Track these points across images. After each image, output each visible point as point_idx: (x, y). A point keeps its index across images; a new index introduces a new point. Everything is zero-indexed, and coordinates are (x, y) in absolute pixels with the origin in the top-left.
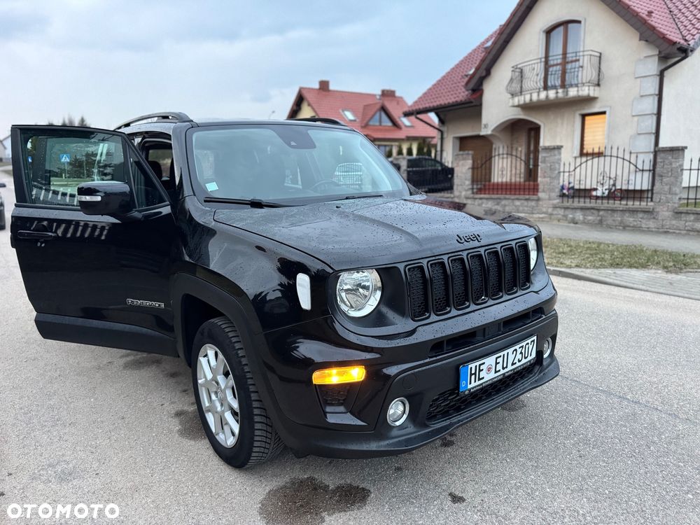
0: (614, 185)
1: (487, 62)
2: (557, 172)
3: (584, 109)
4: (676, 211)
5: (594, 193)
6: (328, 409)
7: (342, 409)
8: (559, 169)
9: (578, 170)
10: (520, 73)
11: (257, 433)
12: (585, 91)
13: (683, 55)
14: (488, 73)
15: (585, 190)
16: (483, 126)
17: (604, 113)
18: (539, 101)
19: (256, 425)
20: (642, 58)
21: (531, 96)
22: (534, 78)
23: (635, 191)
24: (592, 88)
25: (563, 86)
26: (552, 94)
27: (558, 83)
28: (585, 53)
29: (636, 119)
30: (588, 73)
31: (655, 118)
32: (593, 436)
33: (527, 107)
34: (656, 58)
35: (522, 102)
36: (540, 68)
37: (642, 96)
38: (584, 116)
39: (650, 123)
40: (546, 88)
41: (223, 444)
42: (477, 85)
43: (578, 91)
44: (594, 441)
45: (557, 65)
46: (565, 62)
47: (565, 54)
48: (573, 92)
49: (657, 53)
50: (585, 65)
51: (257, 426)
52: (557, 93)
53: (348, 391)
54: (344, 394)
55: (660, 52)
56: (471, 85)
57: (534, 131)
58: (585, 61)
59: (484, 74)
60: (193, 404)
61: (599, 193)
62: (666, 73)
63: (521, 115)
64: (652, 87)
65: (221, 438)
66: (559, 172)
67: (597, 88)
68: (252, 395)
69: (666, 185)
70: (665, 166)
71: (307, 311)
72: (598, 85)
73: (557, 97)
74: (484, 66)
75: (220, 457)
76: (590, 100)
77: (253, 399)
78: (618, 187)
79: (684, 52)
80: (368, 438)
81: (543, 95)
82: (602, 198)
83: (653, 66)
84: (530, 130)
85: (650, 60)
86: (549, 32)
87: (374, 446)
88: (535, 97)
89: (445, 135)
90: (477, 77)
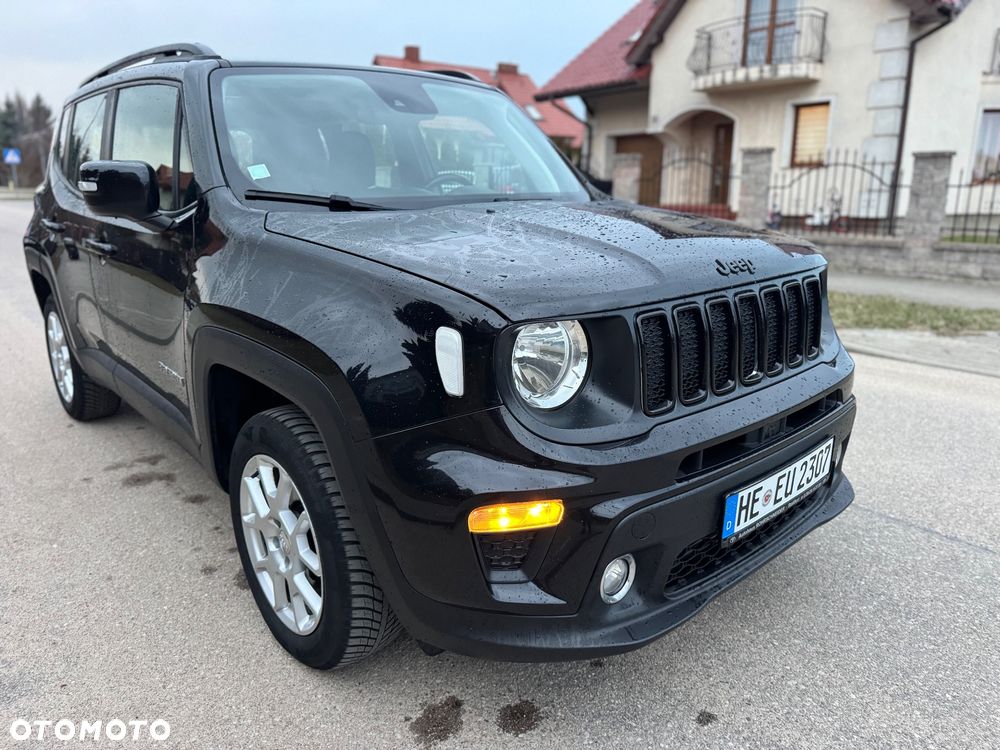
0: (838, 211)
1: (660, 21)
2: (764, 188)
3: (799, 97)
4: (936, 246)
5: (809, 222)
6: (496, 576)
7: (519, 575)
8: (768, 181)
9: (795, 186)
10: (707, 41)
11: (356, 614)
12: (802, 70)
13: (945, 19)
14: (660, 39)
15: (797, 218)
16: (650, 119)
17: (826, 104)
18: (735, 83)
19: (355, 600)
20: (885, 22)
22: (728, 49)
23: (867, 220)
24: (812, 66)
25: (769, 61)
26: (754, 73)
27: (762, 57)
28: (805, 12)
29: (872, 113)
30: (806, 43)
31: (899, 112)
32: (902, 597)
33: (717, 93)
34: (907, 23)
35: (709, 84)
36: (738, 32)
37: (883, 79)
38: (798, 108)
39: (892, 120)
40: (744, 63)
41: (292, 627)
42: (643, 57)
43: (792, 69)
44: (906, 606)
45: (761, 29)
46: (773, 26)
47: (774, 12)
48: (784, 71)
49: (908, 15)
50: (804, 30)
51: (357, 603)
52: (761, 71)
53: (532, 543)
54: (524, 548)
55: (912, 14)
56: (636, 57)
57: (724, 129)
58: (803, 24)
59: (654, 40)
60: (232, 551)
61: (817, 221)
62: (920, 47)
63: (705, 104)
64: (897, 65)
65: (287, 615)
66: (768, 189)
67: (819, 66)
68: (348, 548)
69: (924, 207)
70: (924, 181)
71: (455, 398)
72: (821, 61)
73: (762, 77)
74: (655, 28)
75: (284, 647)
76: (807, 83)
77: (348, 555)
78: (844, 213)
79: (947, 15)
80: (566, 627)
81: (741, 74)
82: (821, 228)
83: (900, 35)
84: (718, 127)
85: (896, 26)
87: (576, 641)
88: (729, 78)
89: (595, 132)
90: (644, 44)
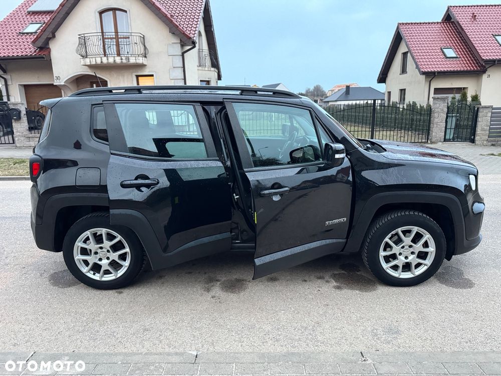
3: (138, 72)
13: (193, 46)
14: (54, 36)
16: (55, 78)
17: (152, 76)
20: (171, 43)
21: (101, 59)
24: (143, 58)
25: (118, 55)
26: (111, 60)
27: (115, 53)
28: (133, 34)
29: (173, 81)
33: (93, 67)
34: (179, 45)
37: (174, 67)
38: (137, 77)
40: (106, 55)
42: (44, 44)
45: (111, 38)
46: (117, 38)
47: (116, 32)
48: (132, 60)
49: (179, 42)
55: (181, 40)
59: (50, 36)
62: (185, 55)
63: (90, 72)
64: (179, 62)
67: (145, 59)
72: (145, 57)
73: (122, 62)
76: (142, 66)
79: (193, 44)
83: (178, 50)
85: (175, 45)
86: (101, 13)
90: (44, 37)
